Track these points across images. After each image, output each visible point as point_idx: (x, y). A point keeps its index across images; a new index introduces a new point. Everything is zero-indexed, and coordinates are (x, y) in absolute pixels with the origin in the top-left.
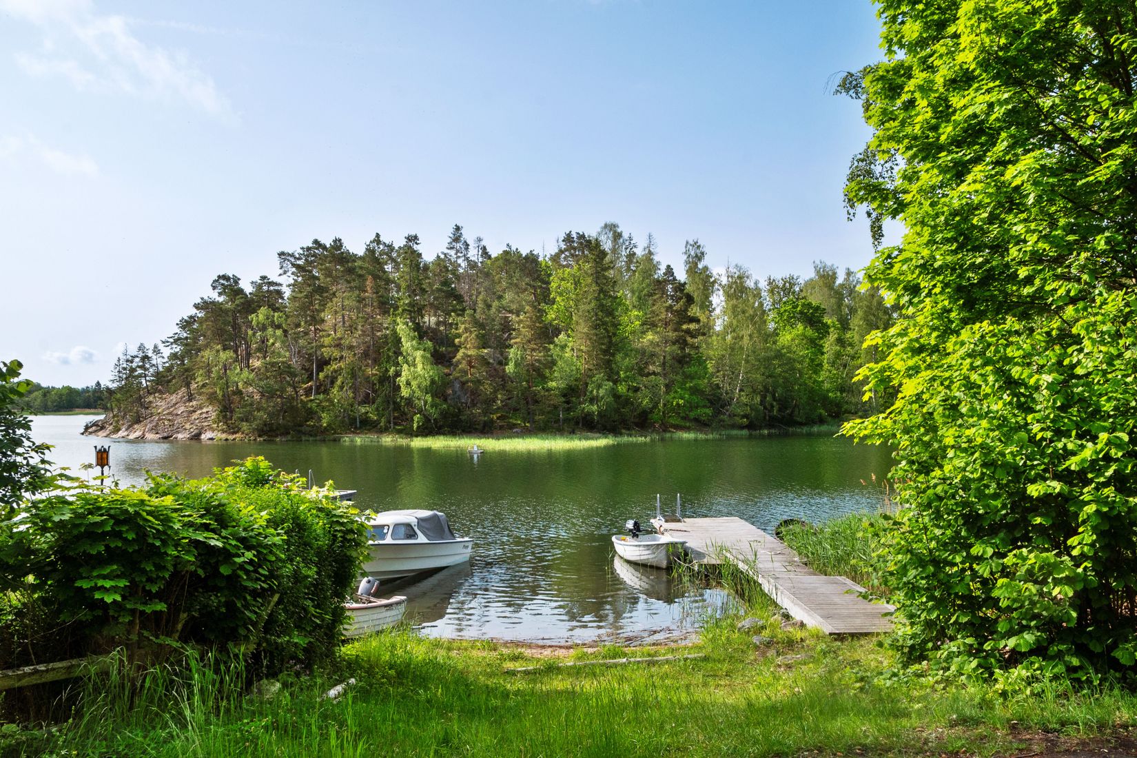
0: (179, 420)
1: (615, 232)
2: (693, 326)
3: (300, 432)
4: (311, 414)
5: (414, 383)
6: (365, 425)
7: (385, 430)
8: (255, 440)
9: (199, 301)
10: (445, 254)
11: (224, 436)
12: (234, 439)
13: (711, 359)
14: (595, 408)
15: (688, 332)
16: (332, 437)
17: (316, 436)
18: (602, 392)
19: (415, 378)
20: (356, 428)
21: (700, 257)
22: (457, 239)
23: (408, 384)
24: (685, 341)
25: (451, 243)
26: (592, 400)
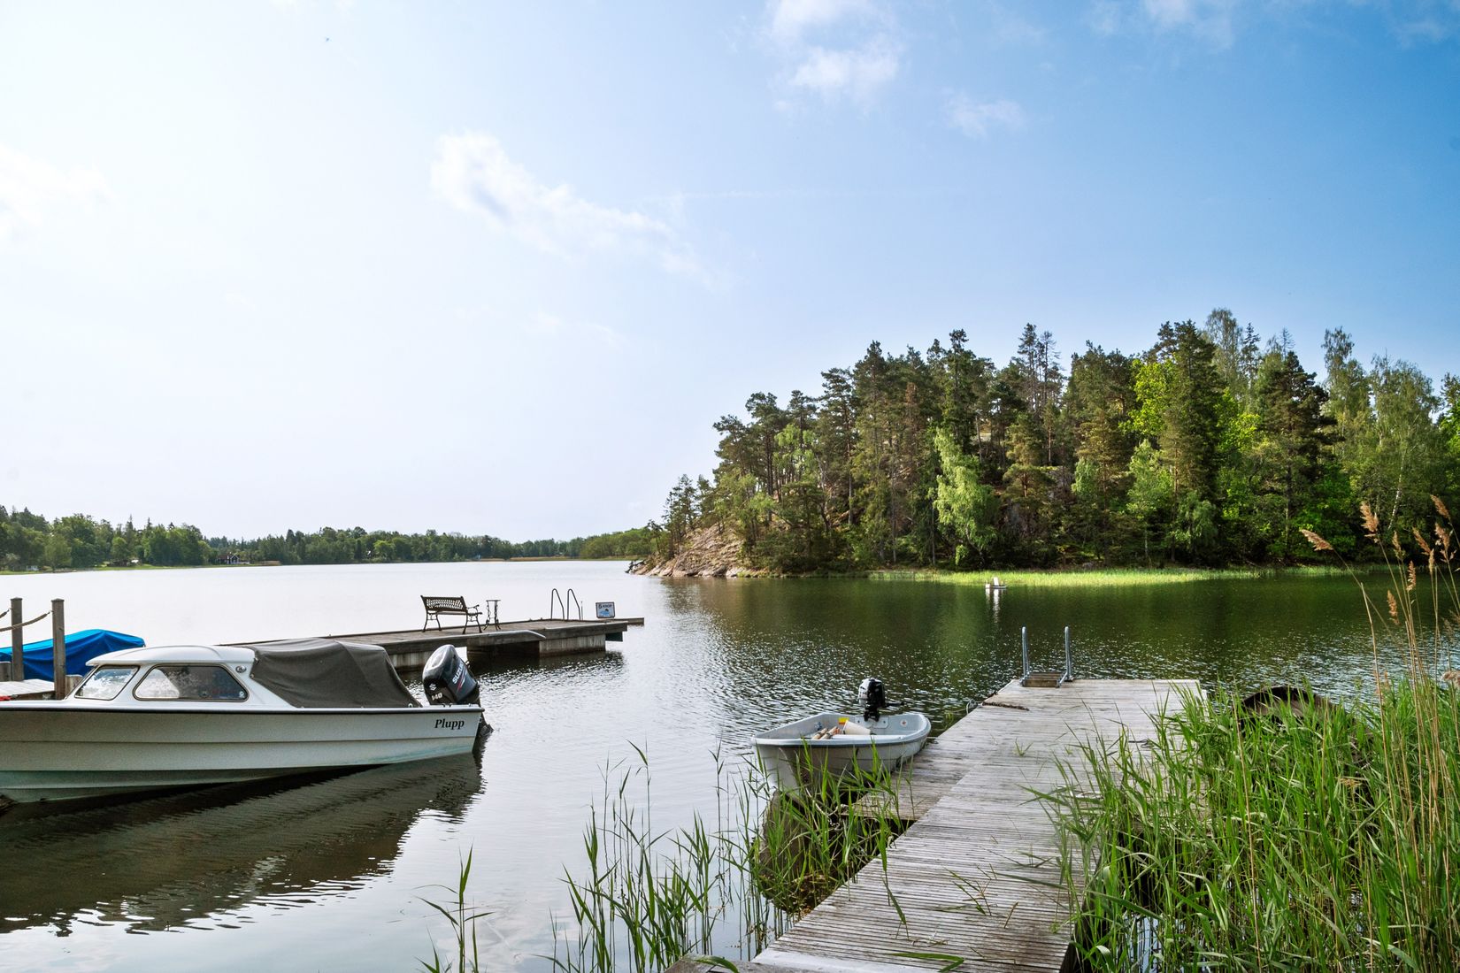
0: (707, 555)
1: (1226, 320)
2: (1327, 430)
3: (826, 567)
4: (841, 544)
5: (955, 506)
6: (904, 559)
7: (924, 565)
8: (778, 577)
9: (720, 420)
10: (1017, 360)
11: (748, 572)
12: (756, 576)
13: (1355, 473)
14: (1188, 535)
15: (1320, 437)
16: (863, 573)
17: (845, 571)
18: (1196, 514)
19: (955, 501)
20: (892, 563)
21: (1345, 349)
22: (1030, 340)
23: (948, 507)
24: (1316, 448)
25: (1022, 346)
26: (1185, 526)
